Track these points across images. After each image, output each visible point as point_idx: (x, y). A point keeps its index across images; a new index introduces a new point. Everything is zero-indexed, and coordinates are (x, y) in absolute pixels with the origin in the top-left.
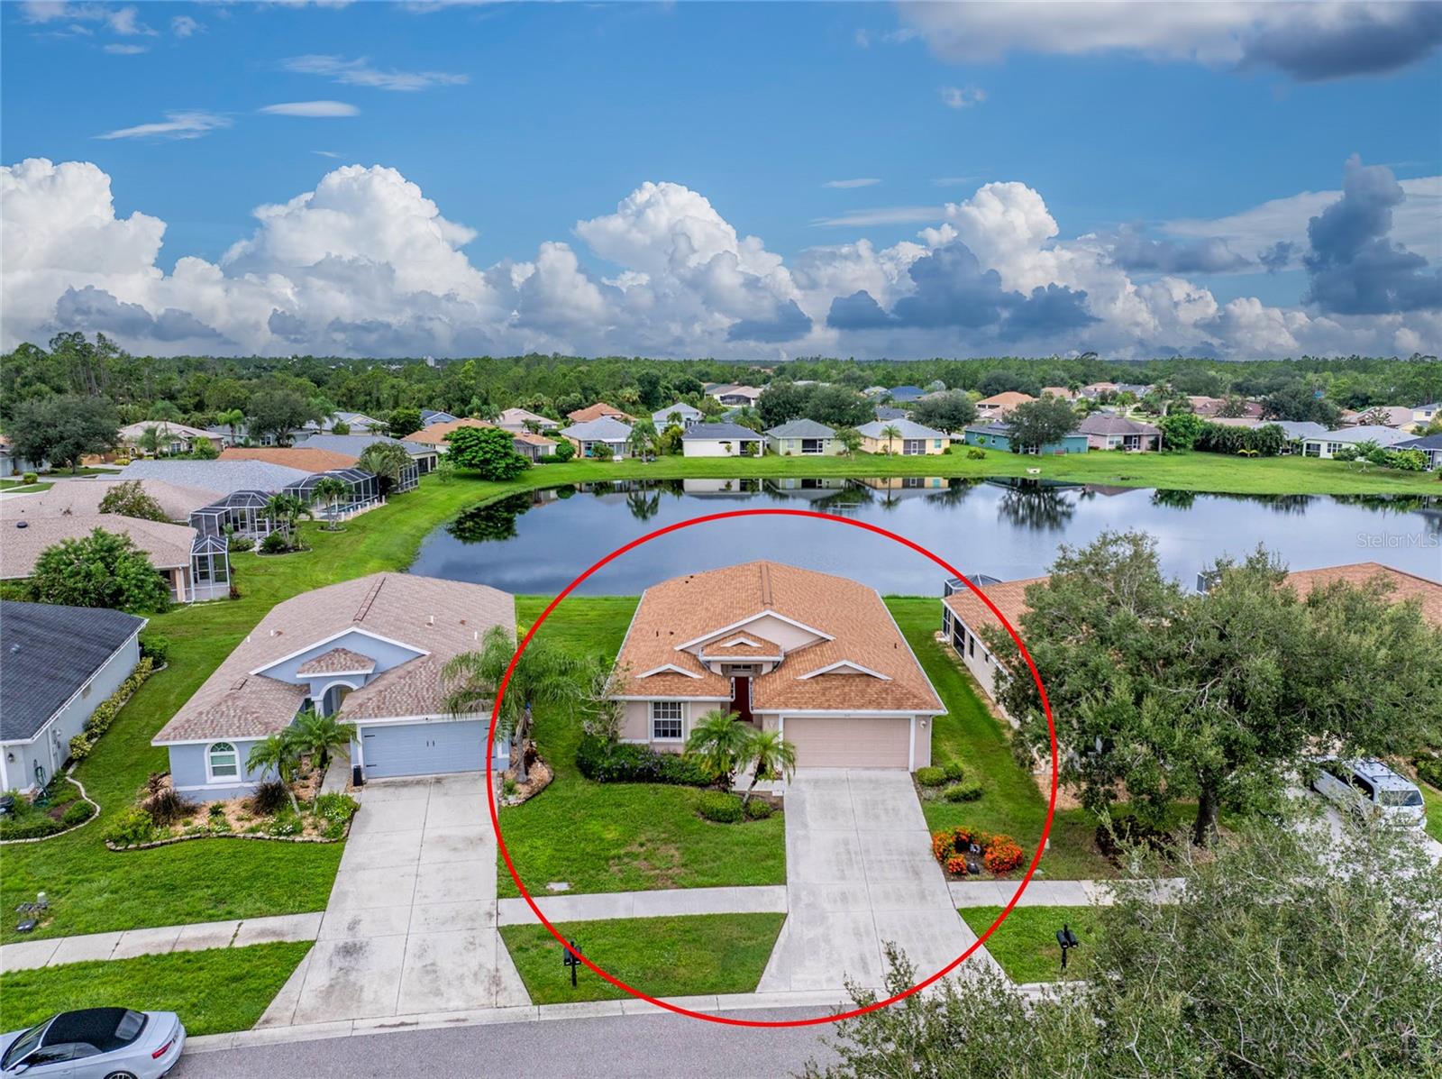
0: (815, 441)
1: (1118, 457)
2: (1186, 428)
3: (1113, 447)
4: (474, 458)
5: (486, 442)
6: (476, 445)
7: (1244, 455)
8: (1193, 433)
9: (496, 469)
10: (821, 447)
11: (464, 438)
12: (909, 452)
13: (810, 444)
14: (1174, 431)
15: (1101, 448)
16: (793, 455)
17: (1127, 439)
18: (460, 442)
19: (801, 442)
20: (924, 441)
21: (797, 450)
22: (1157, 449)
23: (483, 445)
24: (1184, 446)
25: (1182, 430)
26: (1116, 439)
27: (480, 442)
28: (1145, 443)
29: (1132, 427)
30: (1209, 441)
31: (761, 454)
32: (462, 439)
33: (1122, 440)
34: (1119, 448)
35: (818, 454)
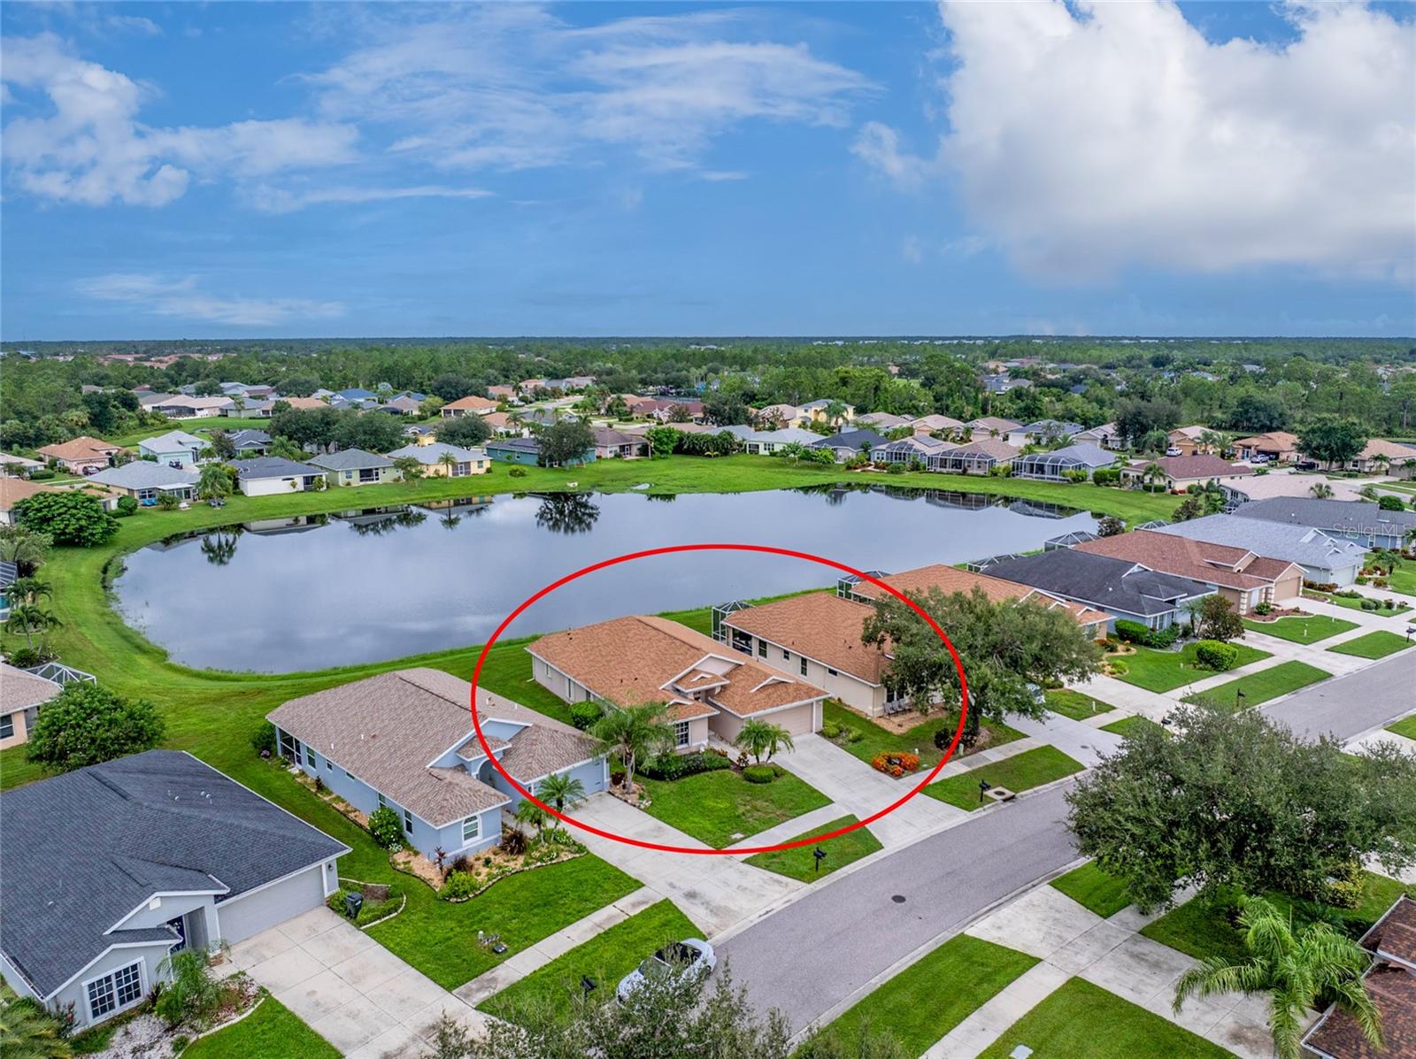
0: (371, 470)
1: (617, 465)
2: (668, 437)
3: (612, 455)
4: (67, 526)
5: (75, 508)
6: (65, 513)
7: (709, 456)
8: (672, 442)
9: (93, 535)
10: (377, 474)
11: (49, 506)
12: (457, 474)
13: (366, 474)
14: (659, 440)
15: (603, 456)
16: (353, 485)
17: (622, 448)
18: (45, 511)
19: (358, 472)
20: (469, 463)
21: (356, 480)
22: (647, 455)
23: (74, 511)
24: (667, 452)
25: (665, 439)
26: (614, 449)
27: (69, 508)
28: (635, 450)
29: (623, 438)
30: (683, 445)
31: (325, 488)
32: (45, 507)
33: (618, 449)
34: (617, 456)
35: (375, 482)
